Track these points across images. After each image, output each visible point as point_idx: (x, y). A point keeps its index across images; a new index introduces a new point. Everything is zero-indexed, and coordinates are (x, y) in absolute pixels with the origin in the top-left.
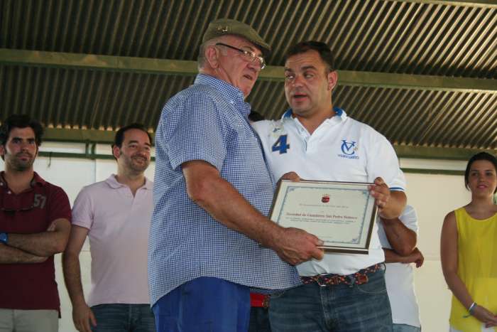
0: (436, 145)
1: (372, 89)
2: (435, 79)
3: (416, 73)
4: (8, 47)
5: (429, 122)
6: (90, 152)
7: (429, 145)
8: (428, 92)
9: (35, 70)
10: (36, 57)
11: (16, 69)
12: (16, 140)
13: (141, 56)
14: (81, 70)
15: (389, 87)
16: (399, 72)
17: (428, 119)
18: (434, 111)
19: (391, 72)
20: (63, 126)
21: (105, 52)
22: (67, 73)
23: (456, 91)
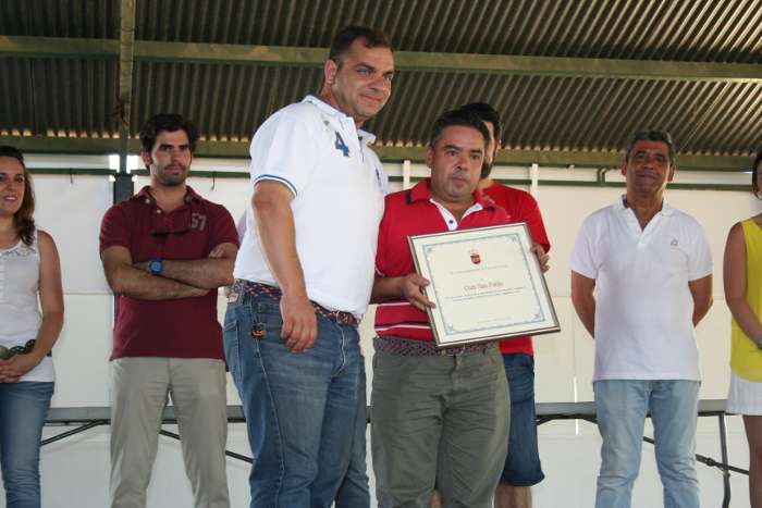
0: (703, 153)
1: (620, 81)
2: (702, 66)
3: (676, 59)
4: (157, 39)
5: (693, 123)
7: (694, 152)
8: (692, 84)
9: (192, 66)
10: (192, 51)
11: (169, 66)
12: (164, 147)
14: (249, 66)
15: (642, 78)
16: (656, 58)
17: (692, 119)
18: (701, 107)
19: (645, 58)
20: (229, 139)
21: (278, 43)
22: (232, 71)
23: (729, 81)
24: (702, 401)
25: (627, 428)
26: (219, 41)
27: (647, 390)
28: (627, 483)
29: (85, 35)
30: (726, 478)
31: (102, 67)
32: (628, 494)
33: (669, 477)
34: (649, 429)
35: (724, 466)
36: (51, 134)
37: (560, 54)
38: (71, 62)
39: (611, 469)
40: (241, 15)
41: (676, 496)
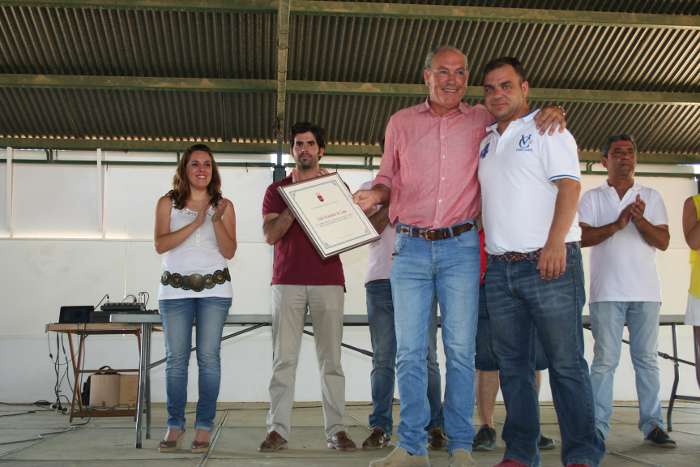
2: (658, 95)
3: (640, 90)
4: (301, 79)
6: (368, 164)
9: (323, 97)
10: (323, 86)
11: (308, 96)
12: (300, 143)
13: (408, 82)
14: (360, 96)
16: (627, 89)
19: (620, 89)
21: (378, 81)
22: (348, 98)
24: (662, 316)
25: (611, 332)
27: (625, 308)
28: (610, 370)
29: (256, 77)
30: (676, 367)
31: (267, 99)
33: (639, 365)
34: (626, 334)
35: (675, 359)
36: (234, 141)
37: (563, 87)
38: (247, 96)
39: (601, 360)
40: (355, 63)
41: (645, 379)
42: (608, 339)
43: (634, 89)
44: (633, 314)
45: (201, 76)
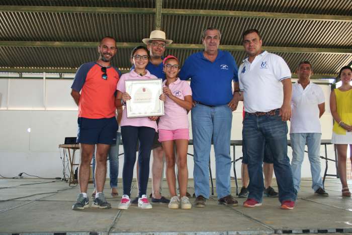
2: (315, 49)
3: (308, 47)
8: (312, 54)
14: (190, 49)
16: (302, 47)
19: (299, 47)
22: (185, 51)
23: (323, 53)
25: (300, 147)
26: (182, 43)
27: (306, 136)
28: (300, 163)
30: (327, 162)
32: (300, 166)
33: (312, 161)
35: (326, 159)
39: (295, 159)
40: (188, 36)
41: (314, 167)
42: (298, 149)
43: (305, 47)
44: (310, 139)
45: (123, 42)
